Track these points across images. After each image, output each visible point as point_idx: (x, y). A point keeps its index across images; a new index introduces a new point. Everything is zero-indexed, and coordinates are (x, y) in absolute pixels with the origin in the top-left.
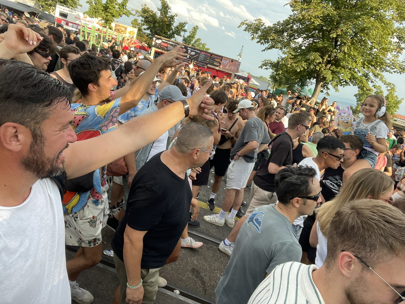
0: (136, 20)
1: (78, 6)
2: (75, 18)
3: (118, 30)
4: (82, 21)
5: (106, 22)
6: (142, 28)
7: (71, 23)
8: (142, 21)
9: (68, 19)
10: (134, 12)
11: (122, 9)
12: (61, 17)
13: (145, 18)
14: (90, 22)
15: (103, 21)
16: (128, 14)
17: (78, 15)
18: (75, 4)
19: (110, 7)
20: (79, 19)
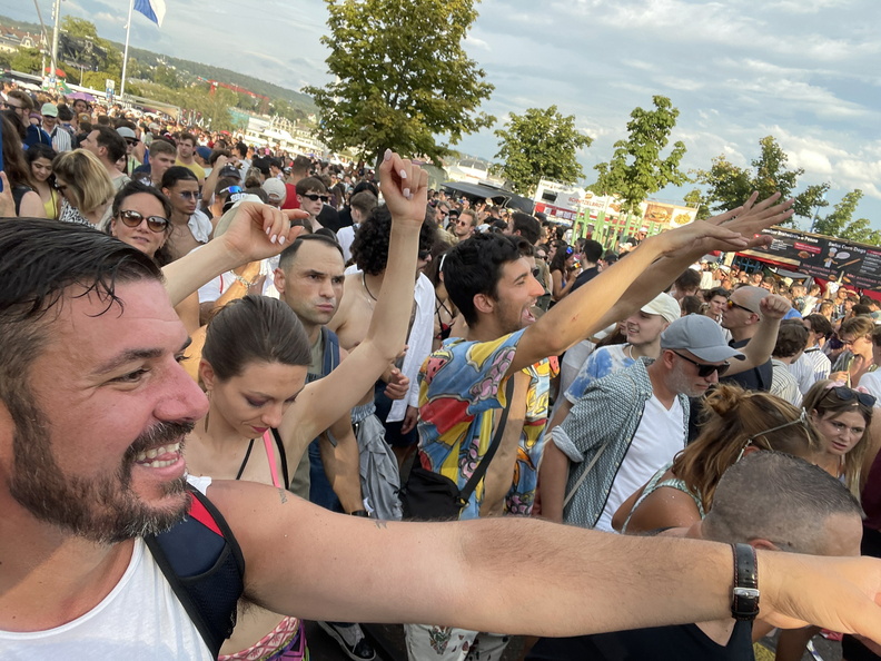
0: (696, 193)
1: (579, 179)
2: (570, 199)
3: (651, 216)
4: (582, 205)
5: (629, 203)
6: (709, 207)
7: (561, 209)
8: (710, 192)
9: (557, 203)
10: (693, 176)
11: (667, 173)
12: (544, 202)
13: (718, 186)
14: (597, 205)
15: (624, 200)
16: (679, 180)
17: (577, 194)
18: (574, 174)
19: (642, 171)
20: (577, 201)
